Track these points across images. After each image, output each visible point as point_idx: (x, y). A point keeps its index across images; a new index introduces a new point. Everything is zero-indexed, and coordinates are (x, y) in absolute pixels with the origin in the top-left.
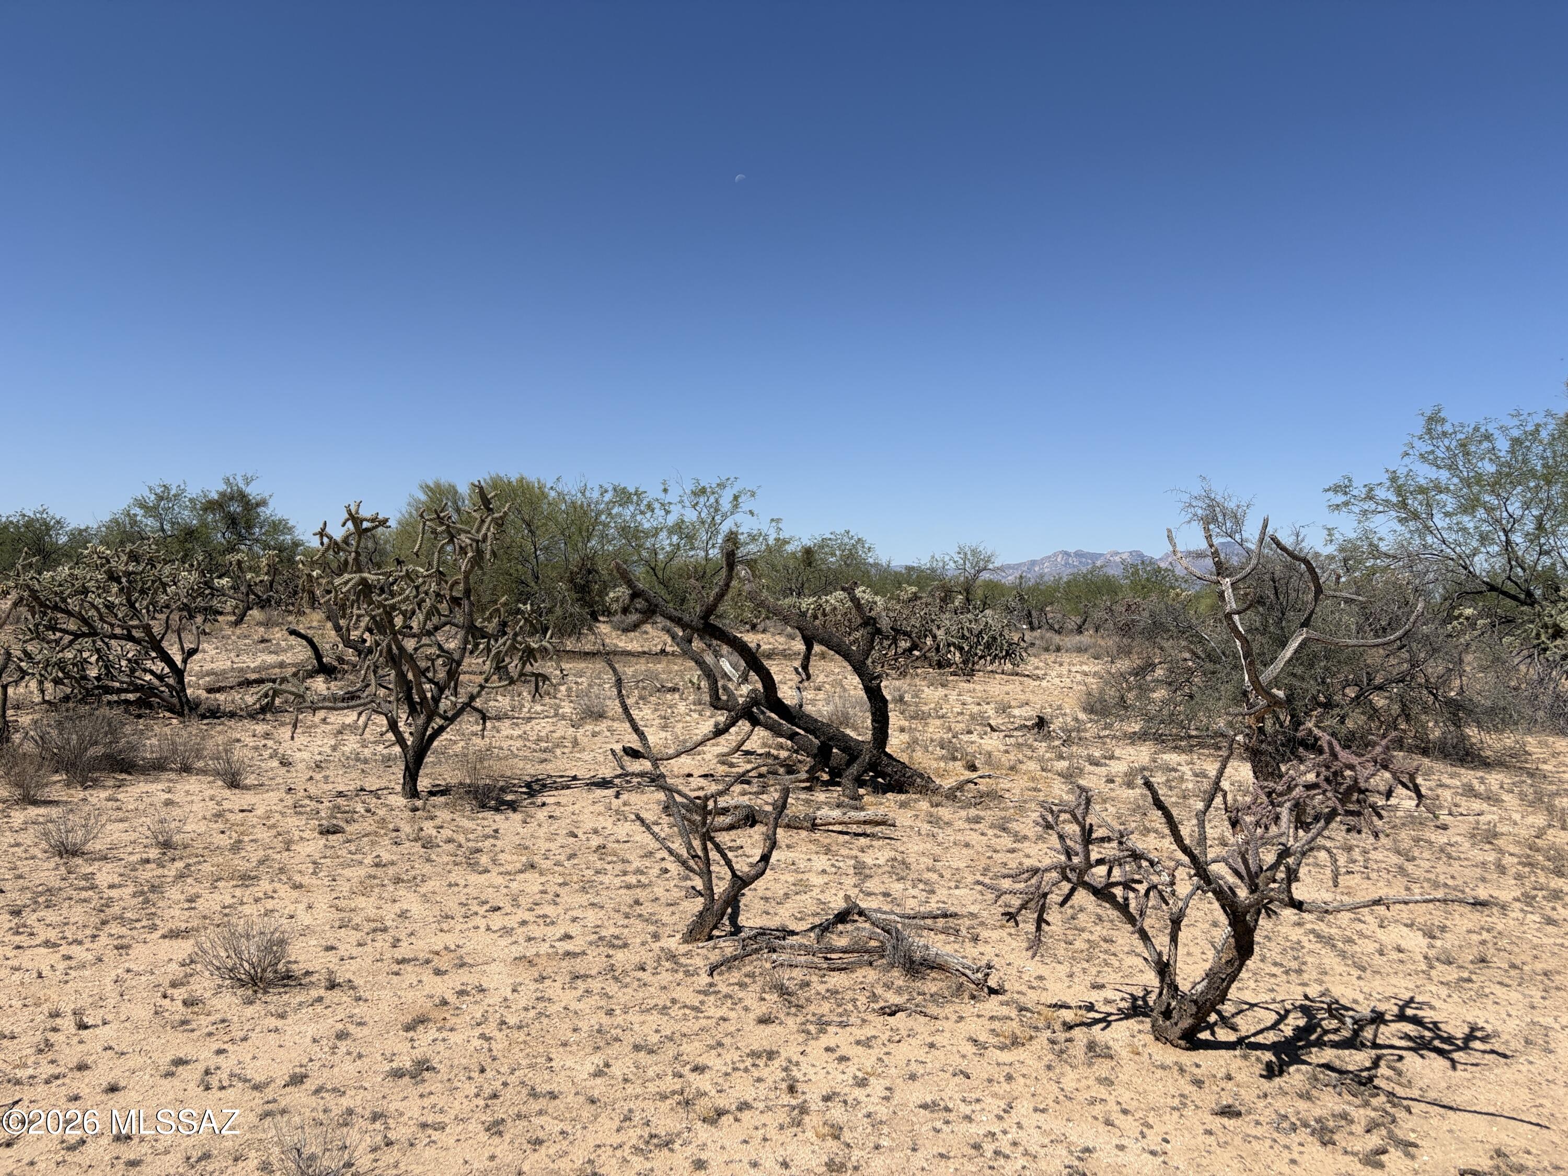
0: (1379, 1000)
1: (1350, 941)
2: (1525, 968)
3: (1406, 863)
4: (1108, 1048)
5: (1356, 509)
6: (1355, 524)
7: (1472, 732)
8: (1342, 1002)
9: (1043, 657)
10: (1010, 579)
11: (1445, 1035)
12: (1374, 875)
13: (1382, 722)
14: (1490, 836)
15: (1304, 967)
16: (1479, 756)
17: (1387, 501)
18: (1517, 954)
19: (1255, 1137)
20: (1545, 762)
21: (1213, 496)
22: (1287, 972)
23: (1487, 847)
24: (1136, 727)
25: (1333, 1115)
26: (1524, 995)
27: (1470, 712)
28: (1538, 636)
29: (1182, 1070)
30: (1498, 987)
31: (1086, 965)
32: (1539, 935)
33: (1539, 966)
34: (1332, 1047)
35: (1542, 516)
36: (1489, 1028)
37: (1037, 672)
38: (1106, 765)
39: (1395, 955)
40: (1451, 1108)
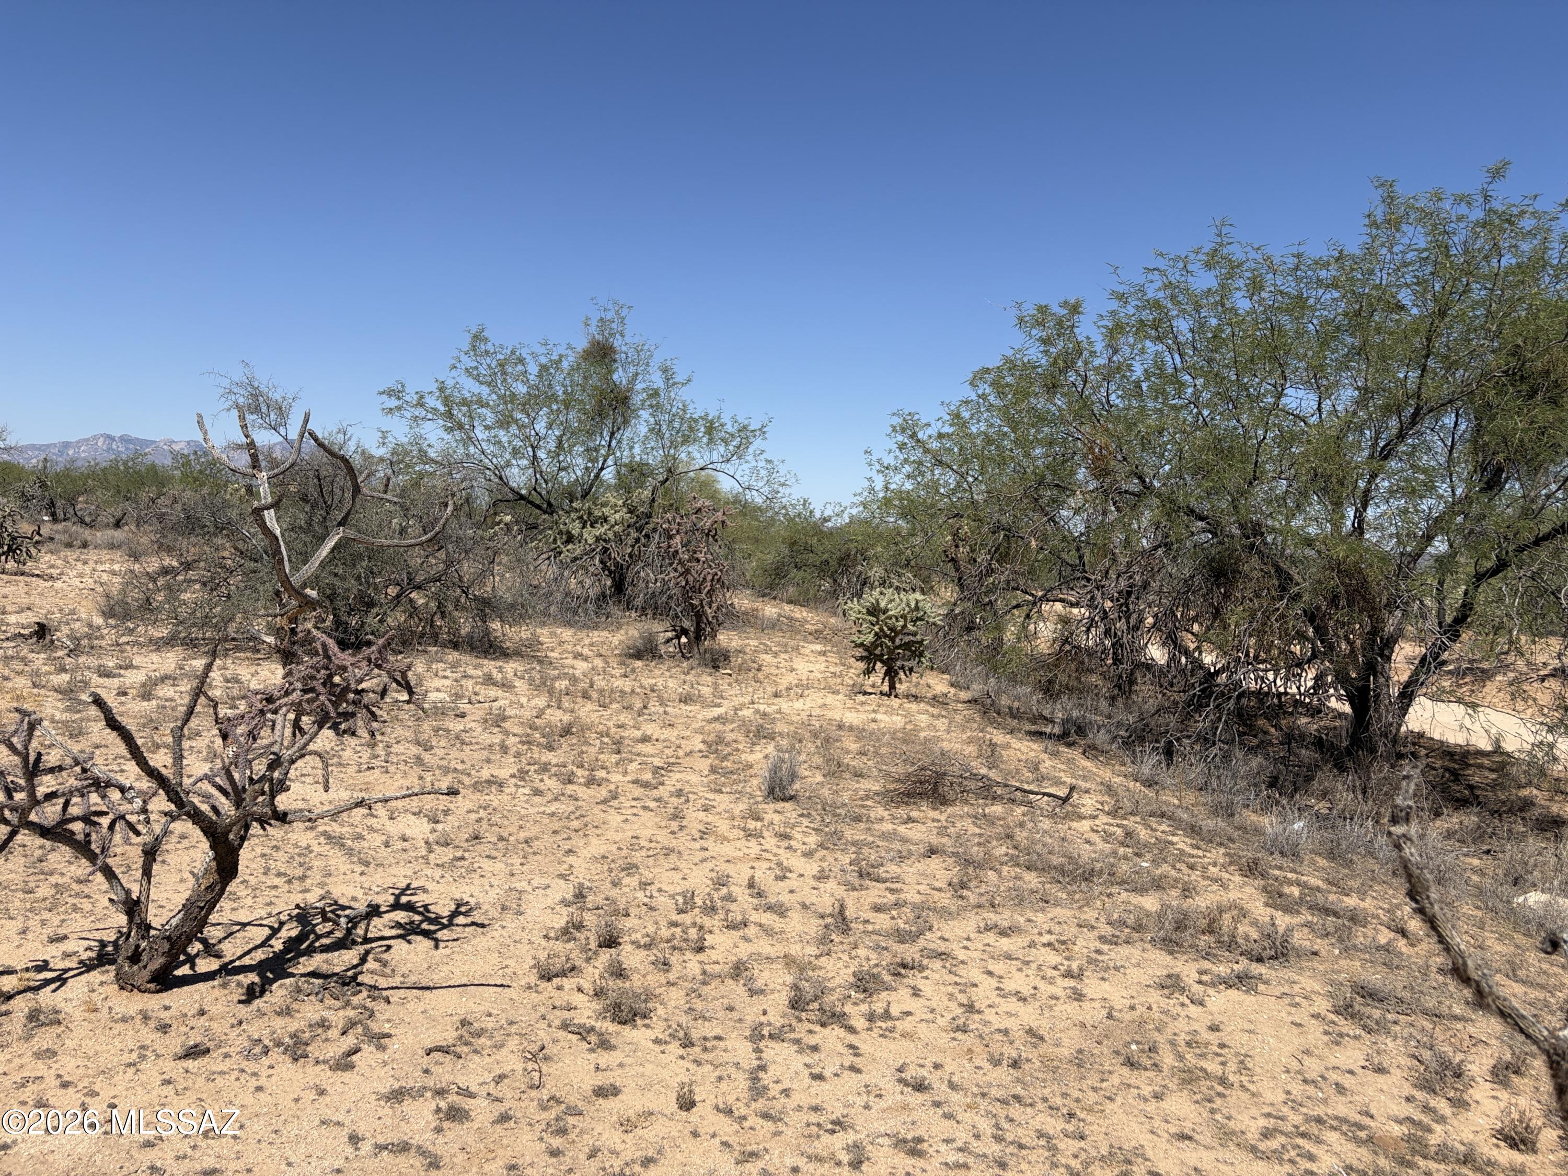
0: (378, 893)
1: (360, 837)
2: (511, 838)
3: (424, 753)
4: (57, 1012)
5: (408, 415)
6: (407, 429)
7: (496, 625)
8: (341, 902)
9: (62, 554)
10: (33, 461)
11: (433, 916)
12: (392, 769)
13: (421, 620)
14: (498, 720)
15: (309, 873)
16: (501, 647)
17: (435, 409)
18: (506, 827)
19: (222, 1073)
20: (552, 651)
21: (256, 384)
22: (289, 882)
23: (496, 730)
24: (163, 632)
25: (310, 1026)
26: (507, 864)
27: (494, 608)
28: (555, 540)
29: (146, 1018)
30: (486, 860)
31: (46, 915)
32: (527, 806)
33: (523, 835)
34: (322, 952)
35: (561, 436)
36: (472, 901)
37: (52, 571)
38: (120, 675)
39: (400, 845)
40: (428, 988)
